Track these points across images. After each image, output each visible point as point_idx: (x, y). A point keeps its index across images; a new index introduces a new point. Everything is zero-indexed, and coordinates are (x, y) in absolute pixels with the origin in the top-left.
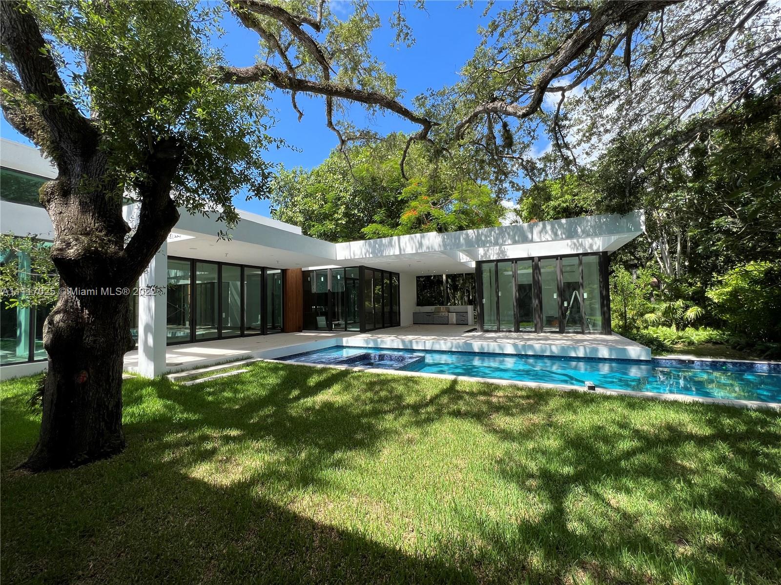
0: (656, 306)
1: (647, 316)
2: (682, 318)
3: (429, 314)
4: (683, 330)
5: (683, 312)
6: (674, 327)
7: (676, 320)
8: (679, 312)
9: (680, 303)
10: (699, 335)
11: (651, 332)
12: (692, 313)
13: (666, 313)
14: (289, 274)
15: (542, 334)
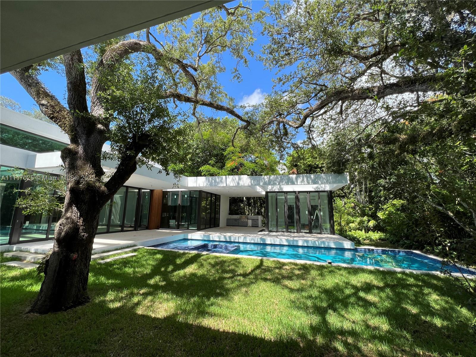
0: (355, 220)
1: (351, 225)
2: (367, 226)
3: (236, 220)
4: (368, 232)
5: (367, 223)
6: (363, 231)
7: (364, 227)
8: (366, 223)
9: (365, 218)
10: (376, 236)
11: (353, 233)
12: (372, 223)
13: (359, 224)
14: (155, 193)
15: (301, 234)
